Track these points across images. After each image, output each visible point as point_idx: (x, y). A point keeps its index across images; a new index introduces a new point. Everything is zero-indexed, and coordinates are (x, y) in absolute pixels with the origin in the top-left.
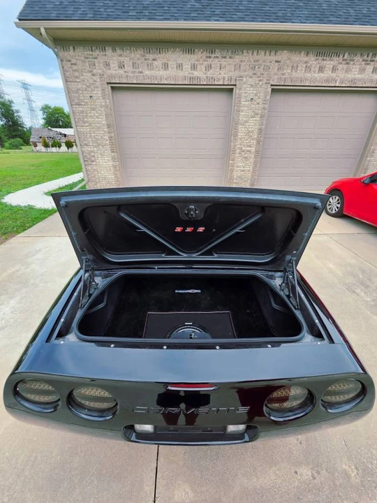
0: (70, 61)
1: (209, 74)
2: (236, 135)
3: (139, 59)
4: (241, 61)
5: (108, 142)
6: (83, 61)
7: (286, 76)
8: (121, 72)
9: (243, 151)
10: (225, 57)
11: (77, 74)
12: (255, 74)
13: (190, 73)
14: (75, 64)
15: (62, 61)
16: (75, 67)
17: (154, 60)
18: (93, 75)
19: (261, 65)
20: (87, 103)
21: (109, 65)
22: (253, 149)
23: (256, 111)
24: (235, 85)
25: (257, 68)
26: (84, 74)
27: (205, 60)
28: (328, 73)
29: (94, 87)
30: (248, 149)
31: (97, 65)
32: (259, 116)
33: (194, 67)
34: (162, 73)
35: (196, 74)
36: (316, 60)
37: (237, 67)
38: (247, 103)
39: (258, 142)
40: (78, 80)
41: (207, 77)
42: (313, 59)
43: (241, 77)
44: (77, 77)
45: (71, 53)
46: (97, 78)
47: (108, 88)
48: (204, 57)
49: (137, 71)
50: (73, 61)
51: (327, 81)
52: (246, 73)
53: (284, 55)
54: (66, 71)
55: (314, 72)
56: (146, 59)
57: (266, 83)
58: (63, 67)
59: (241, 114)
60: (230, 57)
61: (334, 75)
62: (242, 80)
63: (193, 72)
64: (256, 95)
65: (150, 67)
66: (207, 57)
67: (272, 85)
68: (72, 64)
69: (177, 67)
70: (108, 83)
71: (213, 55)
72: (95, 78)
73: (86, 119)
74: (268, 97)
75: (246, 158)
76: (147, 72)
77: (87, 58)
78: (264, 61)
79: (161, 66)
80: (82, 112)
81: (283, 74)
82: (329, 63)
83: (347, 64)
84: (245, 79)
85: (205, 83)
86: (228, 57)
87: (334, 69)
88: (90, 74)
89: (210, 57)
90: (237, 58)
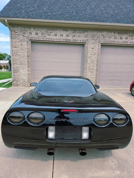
0: (14, 31)
1: (74, 38)
2: (87, 62)
3: (44, 32)
4: (87, 34)
5: (27, 63)
6: (20, 32)
7: (107, 40)
8: (37, 36)
9: (90, 69)
10: (80, 33)
11: (17, 36)
12: (93, 39)
13: (66, 38)
14: (17, 32)
15: (11, 31)
16: (16, 34)
17: (51, 32)
18: (24, 37)
19: (96, 36)
20: (19, 47)
21: (31, 33)
22: (95, 68)
23: (95, 53)
24: (85, 43)
25: (94, 37)
26: (20, 36)
27: (72, 34)
28: (124, 40)
29: (24, 41)
30: (92, 68)
31: (26, 33)
32: (97, 55)
33: (68, 36)
34: (54, 37)
35: (68, 38)
36: (118, 35)
37: (86, 36)
38: (91, 50)
39: (97, 65)
40: (17, 38)
41: (73, 40)
42: (117, 35)
43: (87, 40)
44: (16, 37)
45: (16, 28)
46: (26, 38)
47: (30, 42)
48: (72, 33)
49: (44, 36)
50: (16, 31)
51: (124, 42)
52: (90, 39)
53: (105, 33)
54: (12, 35)
55: (118, 39)
56: (47, 32)
57: (98, 42)
58: (11, 33)
59: (89, 54)
60: (83, 33)
61: (127, 40)
62: (88, 41)
63: (67, 37)
64: (95, 47)
65: (49, 35)
66: (73, 33)
67: (101, 43)
68: (15, 32)
69: (60, 36)
70: (30, 40)
71: (76, 32)
72: (24, 38)
73: (18, 53)
74: (100, 48)
75: (92, 72)
76: (48, 37)
77: (22, 31)
78: (97, 35)
79: (54, 35)
80: (16, 50)
81: (105, 40)
82: (124, 37)
83: (131, 37)
84: (89, 41)
85: (72, 42)
86: (82, 33)
87: (126, 38)
88: (22, 36)
89: (74, 33)
90: (86, 34)
